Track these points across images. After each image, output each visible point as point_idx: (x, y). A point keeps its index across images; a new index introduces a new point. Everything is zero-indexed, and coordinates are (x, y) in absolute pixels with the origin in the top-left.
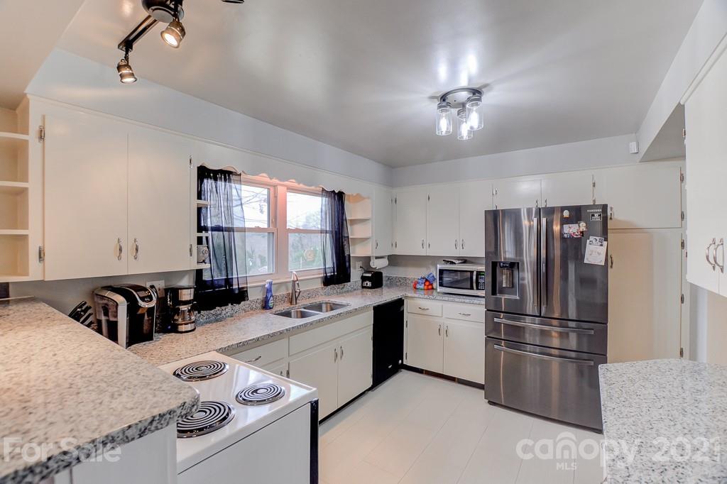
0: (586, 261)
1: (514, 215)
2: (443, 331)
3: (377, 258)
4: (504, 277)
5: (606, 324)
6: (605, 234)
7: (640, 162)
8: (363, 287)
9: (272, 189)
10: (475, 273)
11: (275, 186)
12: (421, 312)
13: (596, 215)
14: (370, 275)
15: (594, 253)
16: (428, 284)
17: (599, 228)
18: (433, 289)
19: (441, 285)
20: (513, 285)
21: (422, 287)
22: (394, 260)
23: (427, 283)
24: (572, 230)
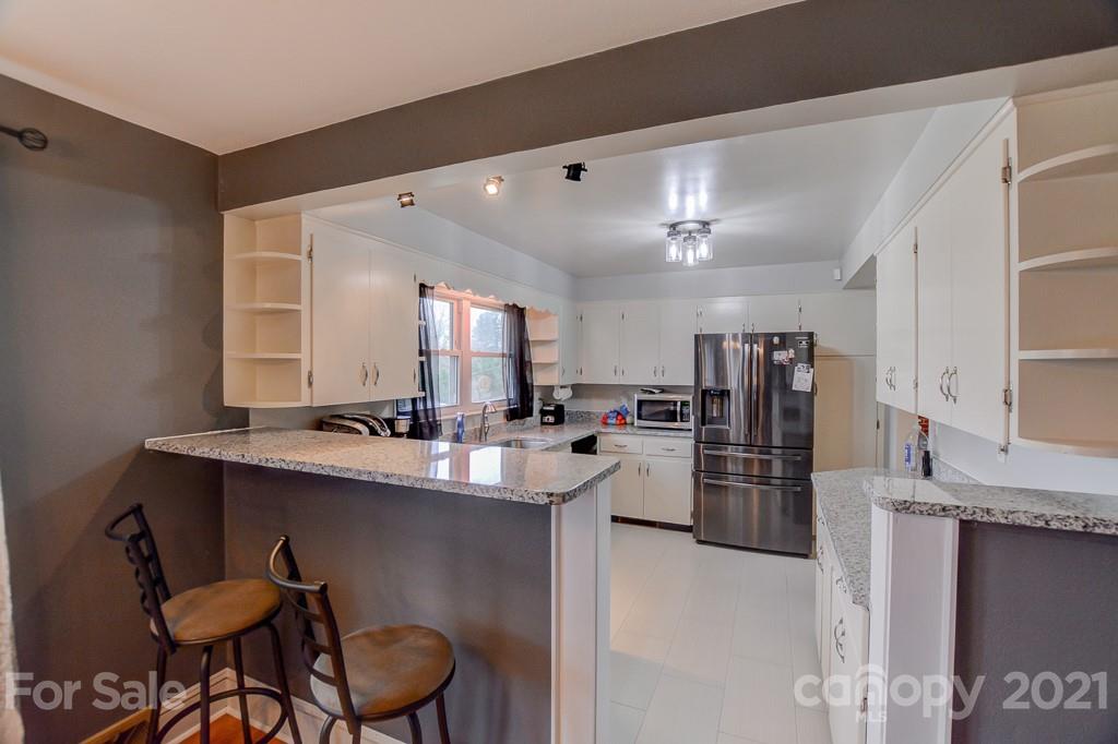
0: (794, 388)
1: (716, 340)
2: (644, 471)
3: (562, 387)
4: (715, 406)
5: (812, 449)
6: (811, 360)
7: (845, 288)
8: (543, 423)
9: (455, 303)
10: (679, 404)
11: (459, 300)
12: (616, 449)
13: (804, 343)
14: (552, 408)
15: (802, 380)
16: (621, 417)
17: (805, 355)
18: (626, 423)
19: (640, 417)
20: (722, 416)
21: (614, 421)
22: (579, 390)
23: (619, 417)
24: (780, 356)
